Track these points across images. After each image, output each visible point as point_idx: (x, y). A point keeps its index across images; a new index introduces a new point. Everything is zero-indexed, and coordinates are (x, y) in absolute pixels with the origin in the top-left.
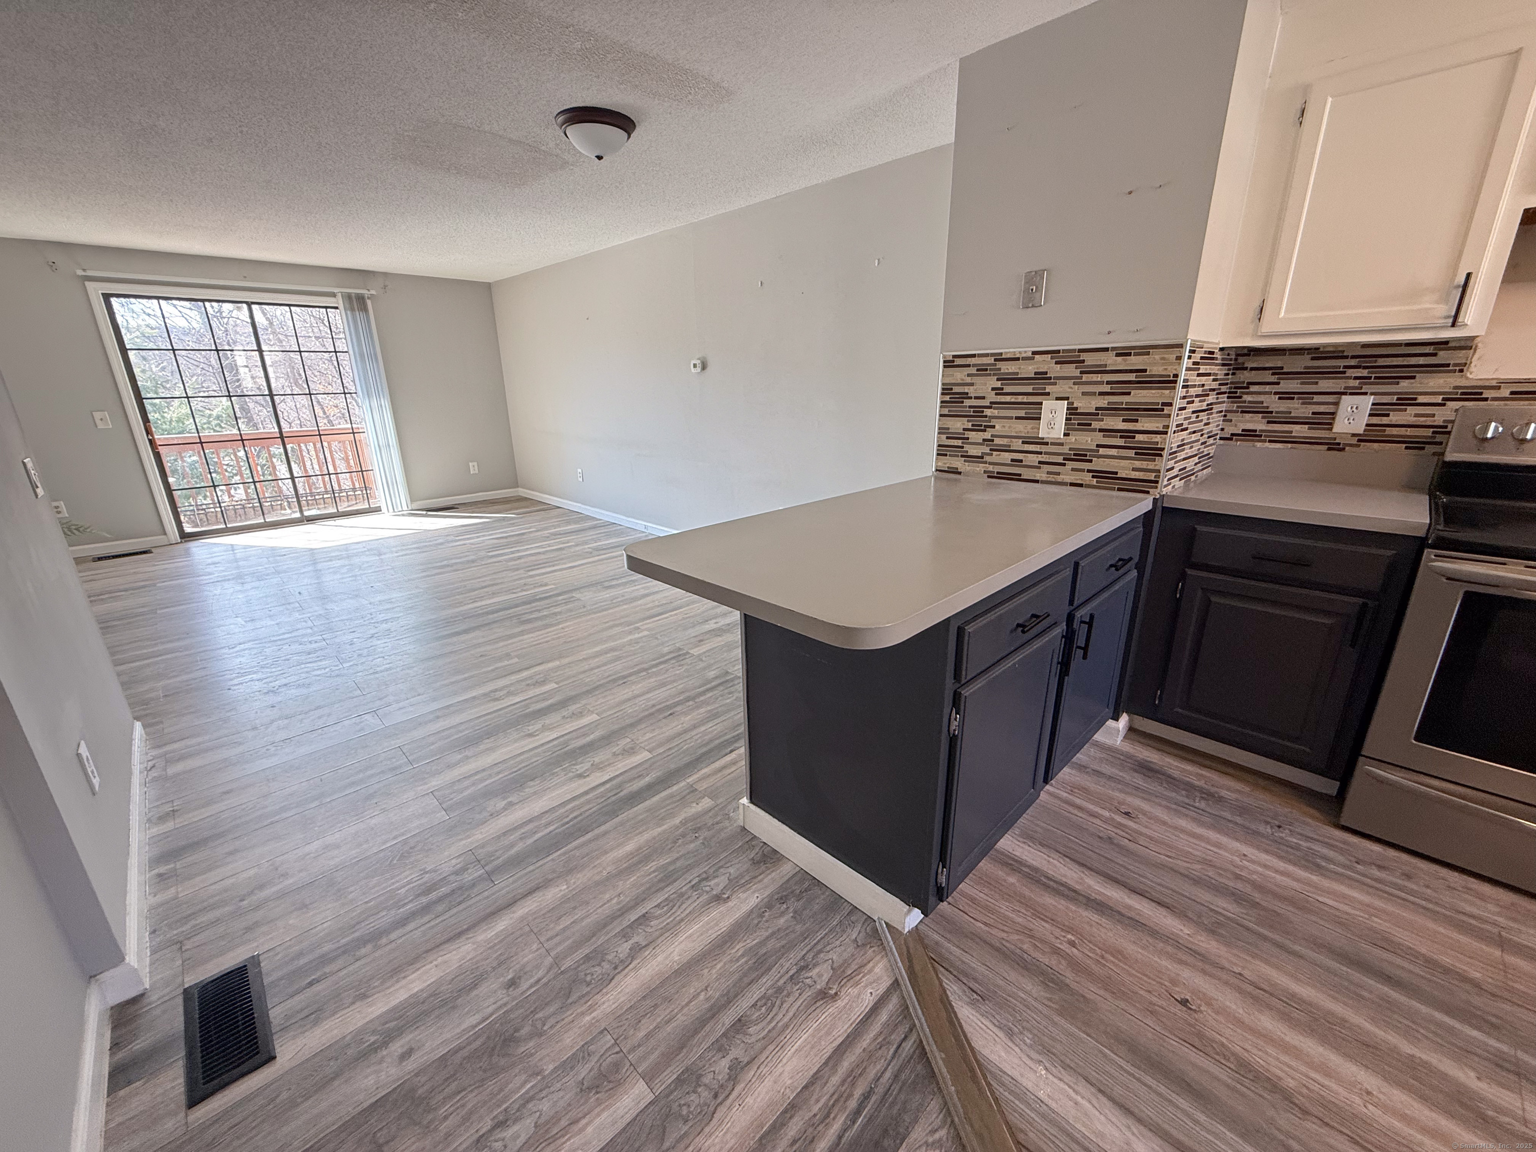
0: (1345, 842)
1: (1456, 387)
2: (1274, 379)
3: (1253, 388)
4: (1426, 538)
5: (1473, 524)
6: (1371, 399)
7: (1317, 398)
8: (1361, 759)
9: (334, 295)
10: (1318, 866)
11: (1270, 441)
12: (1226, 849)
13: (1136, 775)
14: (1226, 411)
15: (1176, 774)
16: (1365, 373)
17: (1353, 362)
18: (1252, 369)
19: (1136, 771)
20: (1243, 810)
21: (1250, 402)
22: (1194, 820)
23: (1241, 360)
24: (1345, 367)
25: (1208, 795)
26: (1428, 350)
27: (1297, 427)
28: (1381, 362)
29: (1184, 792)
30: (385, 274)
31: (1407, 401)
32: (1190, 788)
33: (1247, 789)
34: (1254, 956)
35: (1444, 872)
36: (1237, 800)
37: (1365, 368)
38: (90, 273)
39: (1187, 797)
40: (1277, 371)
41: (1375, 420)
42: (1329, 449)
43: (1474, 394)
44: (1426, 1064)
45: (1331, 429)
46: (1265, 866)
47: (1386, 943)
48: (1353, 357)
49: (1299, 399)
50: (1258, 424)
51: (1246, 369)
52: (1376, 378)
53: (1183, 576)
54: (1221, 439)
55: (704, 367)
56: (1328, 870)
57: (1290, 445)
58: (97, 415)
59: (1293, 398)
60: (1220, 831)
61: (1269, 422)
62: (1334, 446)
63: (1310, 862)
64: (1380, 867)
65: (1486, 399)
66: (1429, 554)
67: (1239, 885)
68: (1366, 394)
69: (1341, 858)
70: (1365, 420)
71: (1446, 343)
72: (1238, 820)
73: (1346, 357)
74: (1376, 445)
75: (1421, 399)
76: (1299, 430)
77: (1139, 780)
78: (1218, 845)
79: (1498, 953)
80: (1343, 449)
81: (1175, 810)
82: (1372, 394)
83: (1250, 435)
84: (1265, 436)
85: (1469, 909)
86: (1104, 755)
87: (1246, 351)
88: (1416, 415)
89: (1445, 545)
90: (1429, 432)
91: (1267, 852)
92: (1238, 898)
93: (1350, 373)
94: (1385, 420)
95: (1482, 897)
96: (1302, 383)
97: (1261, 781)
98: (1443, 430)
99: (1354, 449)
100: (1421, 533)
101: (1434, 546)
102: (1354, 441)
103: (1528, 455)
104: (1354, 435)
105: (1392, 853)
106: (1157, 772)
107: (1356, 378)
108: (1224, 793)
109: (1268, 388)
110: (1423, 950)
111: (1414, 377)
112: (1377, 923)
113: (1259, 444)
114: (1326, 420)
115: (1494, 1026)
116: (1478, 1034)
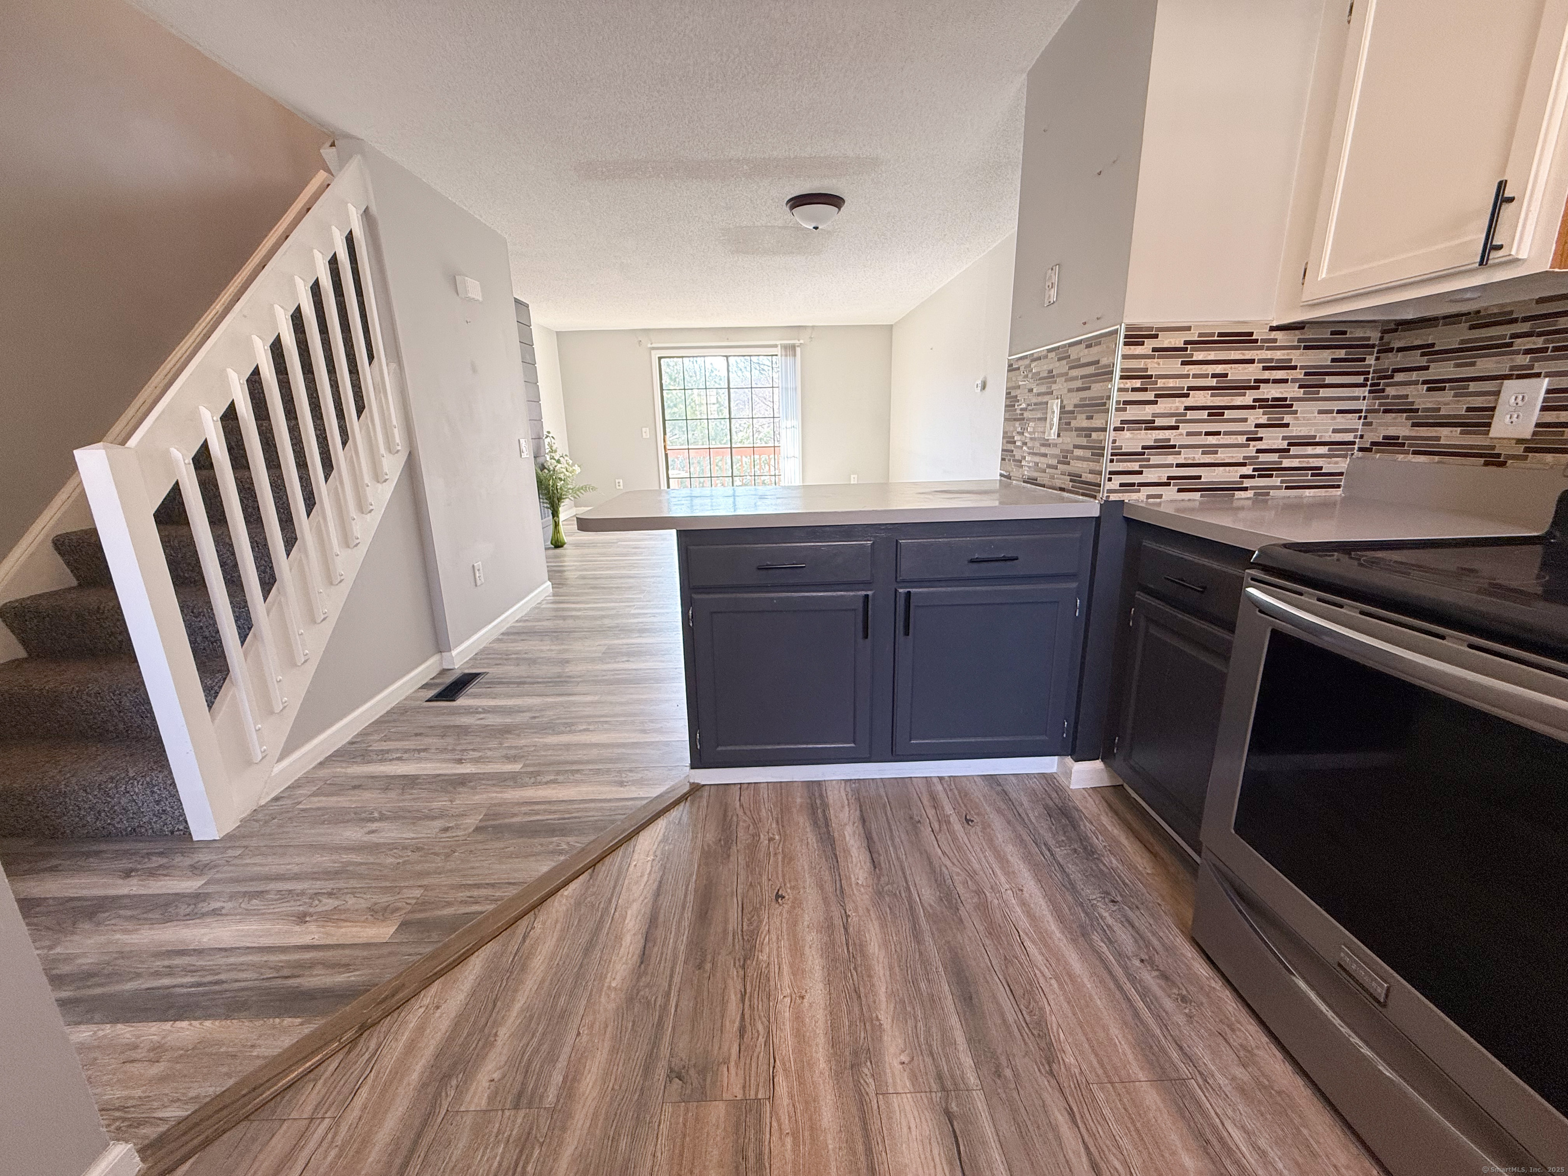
0: (1170, 948)
2: (1423, 361)
3: (1399, 377)
6: (1545, 383)
7: (1473, 387)
9: (776, 346)
10: (1086, 935)
11: (1415, 453)
12: (1012, 878)
14: (1367, 411)
15: (1088, 827)
16: (1539, 342)
17: (1525, 327)
18: (1400, 350)
20: (1099, 874)
21: (1395, 397)
24: (1513, 336)
25: (1086, 852)
27: (1444, 432)
29: (1062, 838)
30: (813, 327)
32: (1077, 839)
33: (1148, 871)
34: (881, 919)
36: (1112, 869)
37: (1540, 335)
38: (654, 345)
39: (1059, 841)
40: (1427, 350)
41: (1551, 417)
42: (1486, 464)
44: (877, 1029)
45: (1488, 432)
47: (1024, 993)
48: (1526, 319)
49: (1451, 389)
50: (1400, 427)
51: (1391, 350)
52: (1555, 349)
54: (1360, 449)
55: (984, 387)
57: (1437, 458)
58: (644, 429)
59: (1444, 389)
61: (1414, 425)
62: (1493, 459)
63: (1083, 931)
64: (1163, 977)
66: (1247, 576)
67: (967, 895)
68: (1538, 375)
69: (1129, 948)
70: (1535, 415)
72: (1076, 875)
73: (1515, 321)
74: (1549, 458)
76: (1449, 436)
77: (1034, 813)
78: (1009, 874)
80: (1503, 464)
81: (1023, 841)
82: (1548, 375)
83: (1391, 443)
84: (1410, 445)
87: (1392, 326)
93: (1521, 344)
94: (1562, 417)
96: (1457, 366)
99: (1521, 464)
102: (1521, 448)
104: (1519, 441)
105: (1214, 984)
107: (1528, 352)
108: (1110, 859)
109: (1414, 376)
113: (1401, 458)
114: (1482, 419)
115: (998, 1074)
116: (967, 1061)
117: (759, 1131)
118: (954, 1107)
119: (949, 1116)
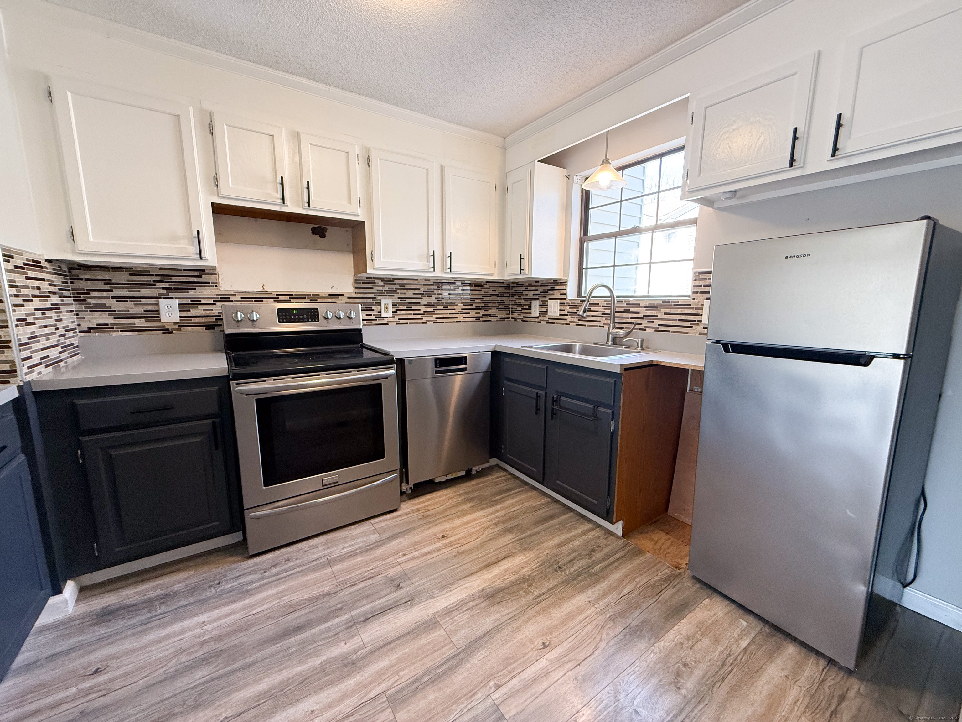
0: (256, 565)
1: (217, 295)
2: (107, 287)
3: (93, 294)
4: (228, 376)
5: (247, 364)
6: (177, 302)
7: (143, 301)
8: (246, 512)
10: (247, 591)
11: (121, 331)
12: (189, 629)
13: (96, 628)
14: (76, 311)
15: (134, 600)
16: (167, 285)
17: (158, 278)
18: (86, 280)
19: (96, 624)
20: (192, 590)
21: (94, 304)
22: (159, 626)
23: (74, 272)
24: (154, 281)
25: (165, 598)
26: (196, 274)
27: (136, 321)
28: (174, 279)
29: (145, 610)
31: (196, 302)
32: (149, 603)
33: (192, 572)
34: (229, 694)
35: (299, 545)
36: (187, 586)
37: (166, 282)
39: (149, 612)
40: (107, 282)
41: (184, 314)
42: (163, 333)
43: (225, 299)
44: (327, 662)
45: (160, 320)
46: (218, 619)
47: (292, 608)
48: (157, 275)
49: (131, 301)
50: (109, 320)
51: (81, 279)
52: (175, 289)
53: (80, 445)
54: (81, 332)
56: (252, 590)
57: (137, 333)
59: (127, 301)
60: (182, 619)
61: (115, 318)
62: (166, 331)
63: (243, 593)
64: (275, 566)
65: (232, 301)
66: (233, 383)
67: (206, 649)
68: (172, 298)
69: (256, 576)
70: (178, 314)
71: (204, 270)
72: (192, 600)
73: (152, 275)
74: (189, 328)
75: (203, 301)
76: (139, 322)
77: (102, 630)
78: (183, 632)
79: (329, 570)
80: (172, 333)
81: (141, 631)
82: (176, 298)
83: (103, 327)
84: (117, 328)
85: (314, 557)
86: (58, 633)
87: (75, 265)
88: (204, 310)
89: (237, 377)
90: (213, 319)
91: (216, 608)
92: (206, 660)
93: (158, 285)
94: (189, 314)
95: (316, 547)
96: (129, 291)
97: (198, 561)
98: (219, 318)
99: (178, 332)
100: (226, 374)
101: (234, 379)
102: (176, 327)
103: (258, 327)
104: (175, 323)
105: (278, 553)
106: (117, 610)
107: (163, 288)
108: (177, 587)
109: (105, 294)
110: (306, 596)
111: (195, 289)
112: (285, 600)
113: (114, 334)
114: (155, 315)
115: (341, 609)
116: (337, 620)
117: (403, 689)
118: (362, 619)
119: (366, 620)
